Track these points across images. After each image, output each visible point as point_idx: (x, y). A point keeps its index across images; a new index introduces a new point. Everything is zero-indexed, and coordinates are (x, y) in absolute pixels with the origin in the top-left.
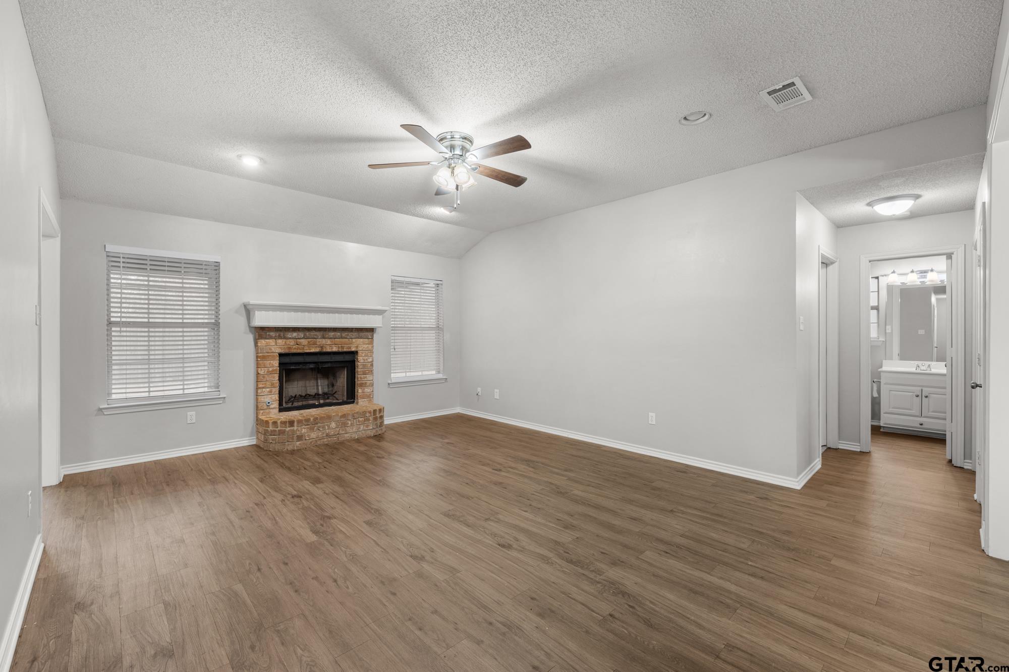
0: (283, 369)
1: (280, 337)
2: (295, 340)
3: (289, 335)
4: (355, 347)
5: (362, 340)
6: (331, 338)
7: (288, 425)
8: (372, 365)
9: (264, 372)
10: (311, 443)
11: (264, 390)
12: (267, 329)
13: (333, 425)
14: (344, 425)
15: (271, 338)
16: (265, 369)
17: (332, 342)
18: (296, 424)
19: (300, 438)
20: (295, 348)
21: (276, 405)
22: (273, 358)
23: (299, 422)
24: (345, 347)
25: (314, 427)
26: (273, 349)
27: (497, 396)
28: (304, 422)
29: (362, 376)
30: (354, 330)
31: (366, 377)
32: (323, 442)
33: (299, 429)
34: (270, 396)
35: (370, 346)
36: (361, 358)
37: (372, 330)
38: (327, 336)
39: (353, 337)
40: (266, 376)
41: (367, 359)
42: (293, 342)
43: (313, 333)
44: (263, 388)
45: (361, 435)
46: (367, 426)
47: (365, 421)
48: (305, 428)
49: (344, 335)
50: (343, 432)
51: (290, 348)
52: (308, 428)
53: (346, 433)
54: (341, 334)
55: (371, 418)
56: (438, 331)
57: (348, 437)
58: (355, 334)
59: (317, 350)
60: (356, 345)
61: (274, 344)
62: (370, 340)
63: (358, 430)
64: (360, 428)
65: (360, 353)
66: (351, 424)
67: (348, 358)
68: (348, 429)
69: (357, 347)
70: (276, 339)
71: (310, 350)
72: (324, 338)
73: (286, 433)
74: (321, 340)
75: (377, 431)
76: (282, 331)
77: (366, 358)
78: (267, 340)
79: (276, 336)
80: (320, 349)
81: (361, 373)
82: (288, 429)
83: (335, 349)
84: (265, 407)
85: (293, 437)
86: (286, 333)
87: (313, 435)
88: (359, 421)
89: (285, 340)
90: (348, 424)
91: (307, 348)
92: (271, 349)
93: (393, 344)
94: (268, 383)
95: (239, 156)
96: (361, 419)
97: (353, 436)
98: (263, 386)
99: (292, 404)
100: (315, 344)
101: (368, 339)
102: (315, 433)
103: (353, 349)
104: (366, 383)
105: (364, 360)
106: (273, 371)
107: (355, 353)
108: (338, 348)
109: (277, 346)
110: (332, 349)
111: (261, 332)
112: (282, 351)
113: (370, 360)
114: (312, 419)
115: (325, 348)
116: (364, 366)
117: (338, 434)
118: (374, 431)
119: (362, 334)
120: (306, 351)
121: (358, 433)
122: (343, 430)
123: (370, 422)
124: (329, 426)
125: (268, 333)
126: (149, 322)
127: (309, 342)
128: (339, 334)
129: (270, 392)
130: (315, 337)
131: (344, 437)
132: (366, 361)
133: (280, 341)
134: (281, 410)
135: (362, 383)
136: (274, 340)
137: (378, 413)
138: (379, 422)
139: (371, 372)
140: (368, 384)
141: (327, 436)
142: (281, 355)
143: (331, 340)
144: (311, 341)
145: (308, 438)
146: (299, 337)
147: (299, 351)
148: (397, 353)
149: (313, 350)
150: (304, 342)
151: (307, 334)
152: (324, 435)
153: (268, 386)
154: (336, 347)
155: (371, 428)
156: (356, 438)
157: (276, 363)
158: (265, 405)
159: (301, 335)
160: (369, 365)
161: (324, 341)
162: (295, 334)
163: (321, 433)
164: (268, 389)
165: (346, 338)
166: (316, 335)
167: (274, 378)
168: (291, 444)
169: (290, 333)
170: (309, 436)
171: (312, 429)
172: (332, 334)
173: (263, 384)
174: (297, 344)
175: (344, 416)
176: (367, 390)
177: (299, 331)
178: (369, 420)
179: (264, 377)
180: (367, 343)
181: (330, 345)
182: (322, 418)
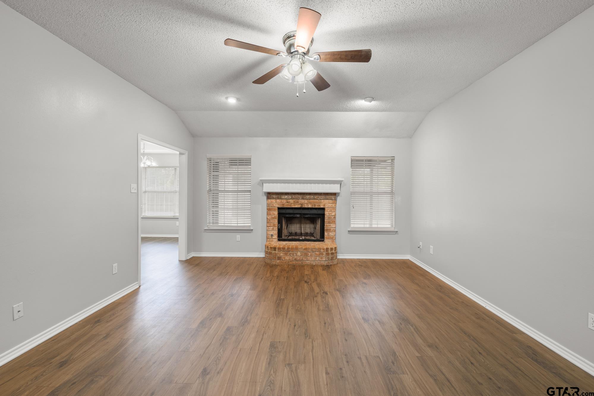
0: (282, 217)
1: (278, 198)
2: (286, 200)
3: (283, 197)
4: (323, 205)
5: (327, 201)
6: (307, 199)
7: (273, 250)
8: (335, 218)
9: (270, 218)
10: (286, 262)
11: (270, 227)
12: (271, 193)
13: (299, 254)
14: (306, 255)
15: (273, 198)
16: (271, 216)
17: (308, 201)
18: (277, 249)
19: (279, 258)
20: (286, 205)
21: (276, 237)
22: (274, 210)
23: (279, 249)
24: (316, 205)
25: (288, 253)
26: (274, 205)
27: (431, 252)
28: (281, 249)
29: (328, 224)
30: (322, 194)
31: (330, 225)
32: (293, 263)
33: (279, 253)
34: (273, 231)
35: (333, 205)
36: (327, 212)
37: (335, 194)
38: (305, 198)
39: (322, 199)
40: (271, 220)
41: (331, 214)
42: (285, 201)
43: (297, 196)
44: (269, 226)
45: (317, 263)
46: (322, 258)
47: (320, 254)
48: (282, 253)
49: (316, 197)
50: (305, 259)
51: (283, 205)
52: (284, 253)
53: (307, 260)
54: (314, 197)
55: (324, 253)
56: (392, 195)
57: (309, 263)
58: (323, 197)
59: (299, 206)
60: (324, 204)
61: (275, 202)
62: (334, 201)
63: (315, 259)
64: (316, 258)
65: (326, 209)
66: (311, 255)
67: (320, 212)
68: (308, 258)
69: (324, 205)
70: (276, 199)
71: (295, 206)
72: (303, 199)
73: (272, 254)
74: (301, 200)
75: (329, 263)
76: (279, 195)
77: (331, 212)
78: (271, 200)
79: (276, 198)
80: (301, 205)
81: (327, 222)
82: (273, 252)
83: (310, 206)
84: (270, 237)
85: (276, 257)
86: (282, 196)
87: (287, 258)
88: (316, 254)
89: (281, 200)
90: (309, 255)
91: (293, 205)
92: (273, 205)
93: (352, 204)
94: (272, 224)
95: (227, 98)
96: (317, 253)
97: (312, 263)
98: (269, 225)
99: (288, 237)
100: (298, 202)
101: (332, 200)
102: (288, 257)
103: (322, 207)
104: (330, 229)
105: (329, 214)
106: (274, 217)
107: (323, 209)
108: (312, 205)
109: (277, 203)
110: (308, 206)
111: (270, 195)
112: (280, 206)
113: (333, 214)
114: (286, 248)
115: (304, 205)
116: (329, 218)
117: (302, 260)
118: (326, 262)
119: (328, 197)
120: (292, 207)
121: (315, 261)
122: (305, 258)
123: (324, 255)
124: (296, 254)
125: (272, 196)
126: (225, 190)
127: (294, 201)
128: (312, 196)
129: (273, 229)
130: (298, 198)
131: (306, 262)
132: (330, 215)
133: (278, 200)
134: (279, 240)
135: (328, 229)
136: (275, 200)
137: (329, 250)
138: (330, 256)
139: (334, 222)
140: (331, 230)
141: (295, 260)
142: (279, 208)
143: (307, 200)
144: (296, 201)
145: (284, 259)
146: (289, 198)
147: (288, 207)
148: (355, 210)
149: (296, 206)
150: (291, 201)
151: (293, 196)
152: (294, 259)
153: (272, 226)
154: (311, 204)
155: (324, 260)
156: (314, 264)
157: (276, 213)
158: (270, 236)
159: (290, 197)
160: (333, 218)
161: (303, 201)
162: (286, 197)
163: (291, 258)
164: (272, 228)
165: (318, 199)
166: (298, 197)
167: (275, 221)
168: (274, 261)
169: (283, 196)
170: (284, 258)
171: (286, 254)
172: (308, 197)
173: (269, 224)
174: (288, 203)
175: (306, 249)
176: (331, 234)
177: (288, 194)
178: (323, 254)
179: (270, 220)
180: (331, 203)
181: (307, 204)
182: (292, 248)
